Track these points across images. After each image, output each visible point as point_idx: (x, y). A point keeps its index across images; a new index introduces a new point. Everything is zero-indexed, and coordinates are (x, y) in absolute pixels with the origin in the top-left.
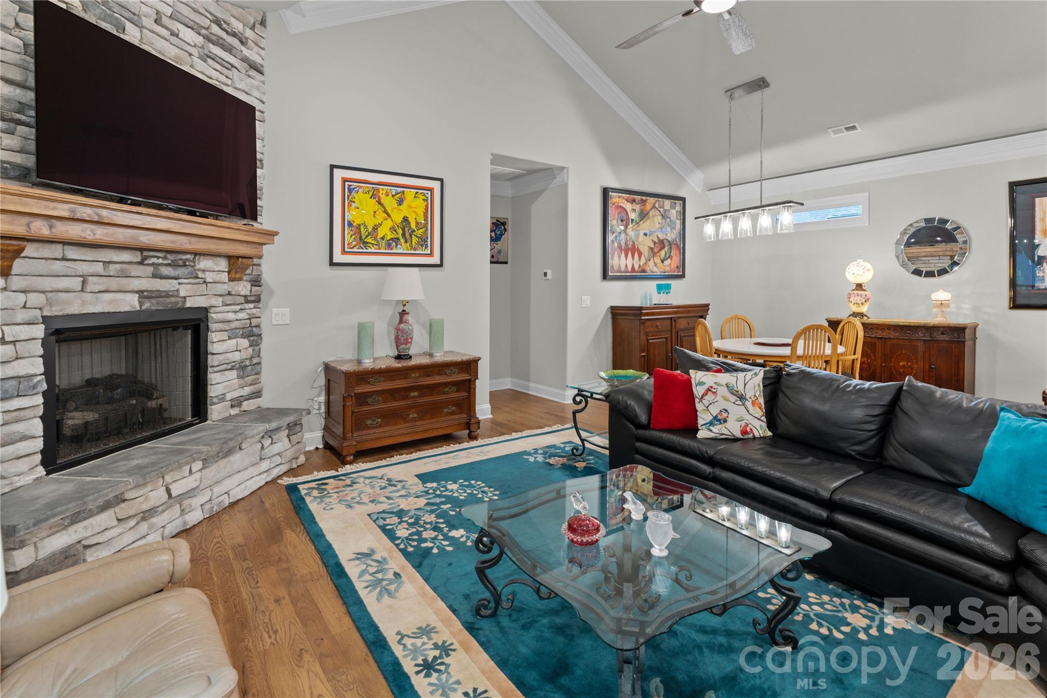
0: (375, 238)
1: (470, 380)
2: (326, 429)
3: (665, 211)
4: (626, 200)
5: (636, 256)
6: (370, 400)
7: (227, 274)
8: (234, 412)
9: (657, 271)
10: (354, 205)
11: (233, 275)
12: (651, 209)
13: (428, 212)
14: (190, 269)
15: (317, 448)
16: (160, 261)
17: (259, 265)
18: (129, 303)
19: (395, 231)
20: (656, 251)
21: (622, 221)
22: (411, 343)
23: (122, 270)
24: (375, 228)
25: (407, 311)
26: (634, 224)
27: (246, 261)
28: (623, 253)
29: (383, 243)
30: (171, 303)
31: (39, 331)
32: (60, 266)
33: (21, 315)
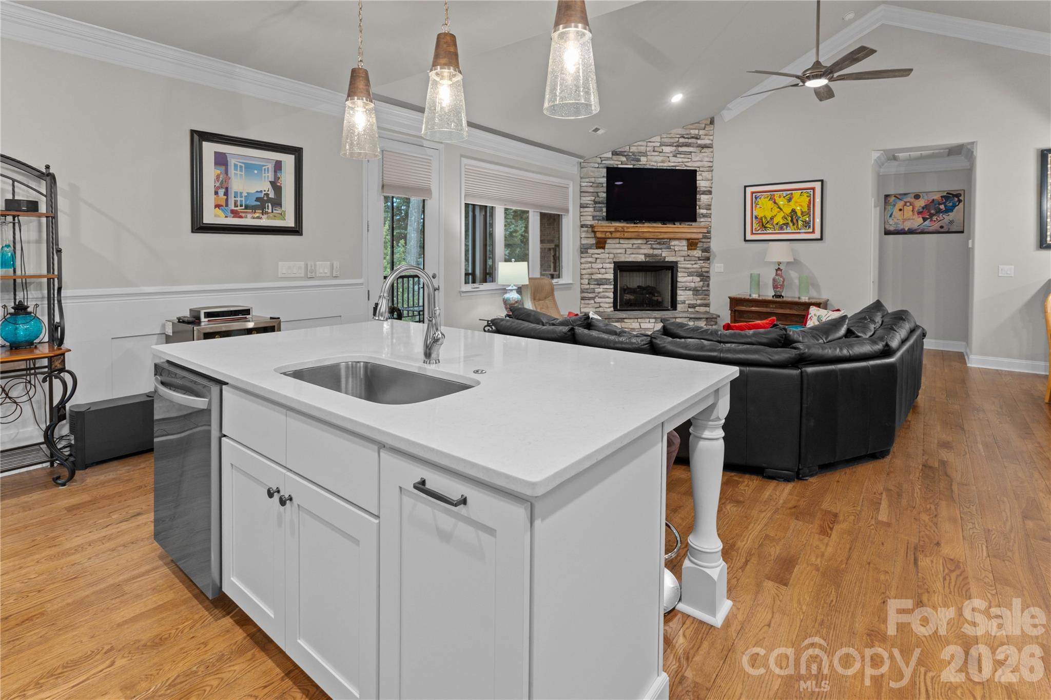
0: (772, 224)
7: (686, 247)
8: (690, 310)
10: (758, 206)
11: (690, 247)
13: (811, 204)
14: (668, 245)
16: (654, 243)
17: (709, 242)
18: (641, 258)
19: (786, 219)
23: (638, 246)
24: (772, 219)
25: (781, 268)
27: (696, 241)
29: (777, 227)
30: (658, 259)
31: (612, 266)
32: (618, 246)
33: (607, 261)
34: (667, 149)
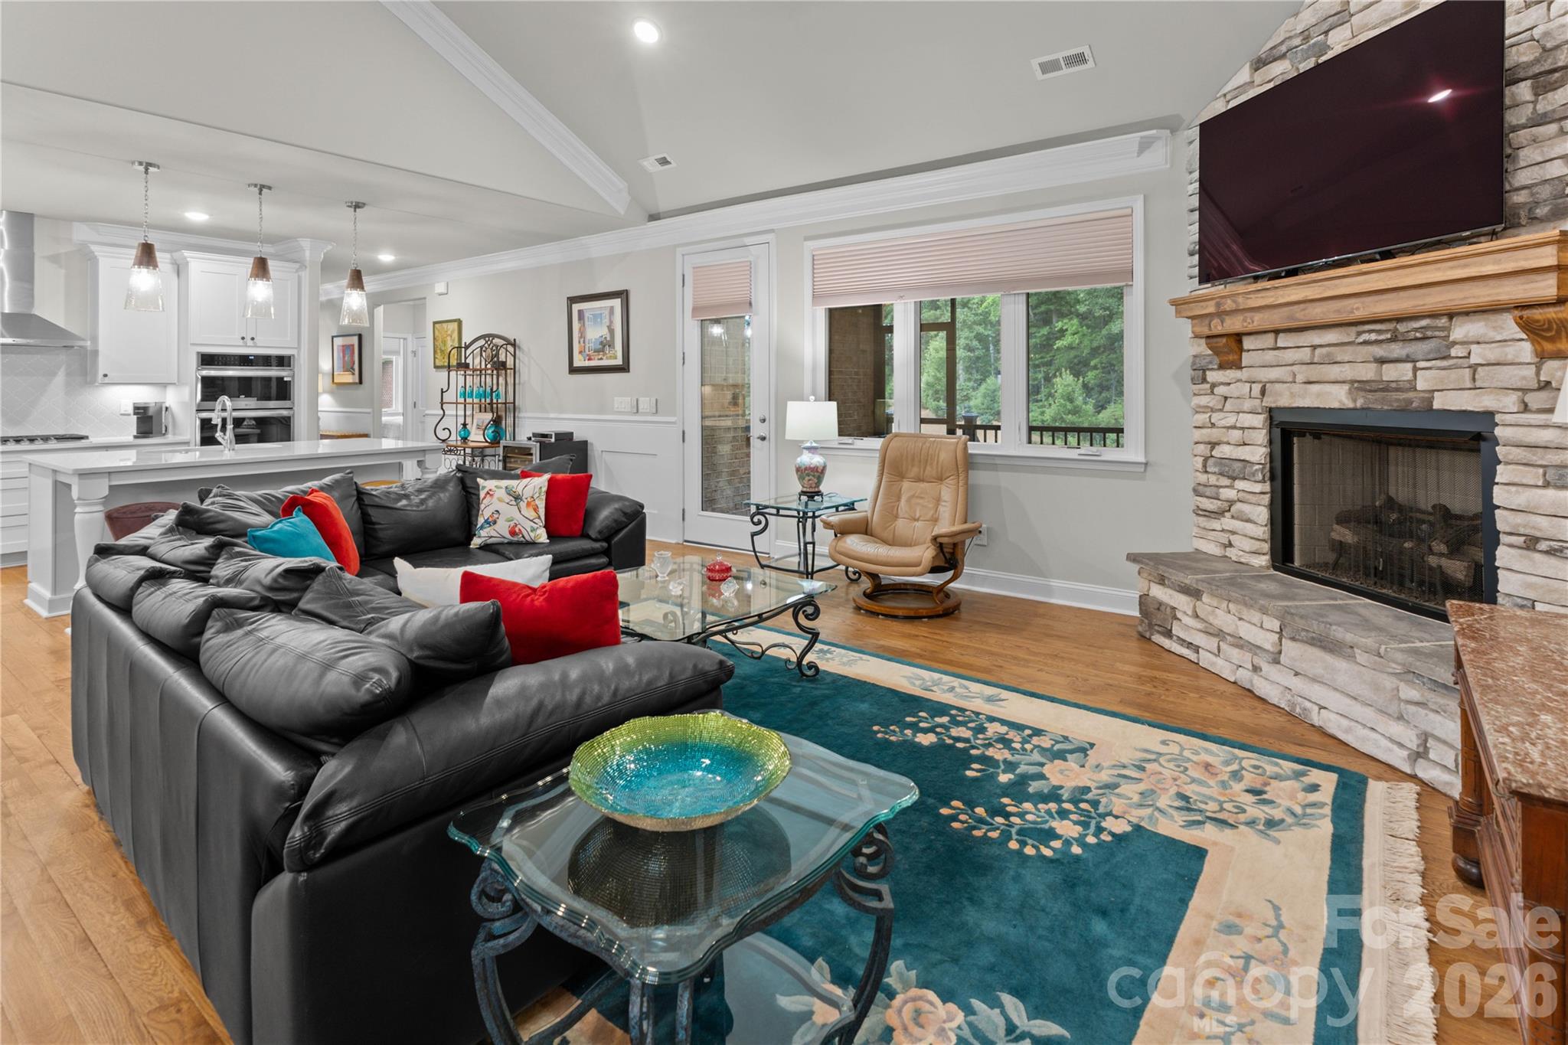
11: (1548, 346)
14: (1435, 344)
30: (1400, 401)
31: (1259, 420)
32: (1270, 356)
33: (1247, 405)
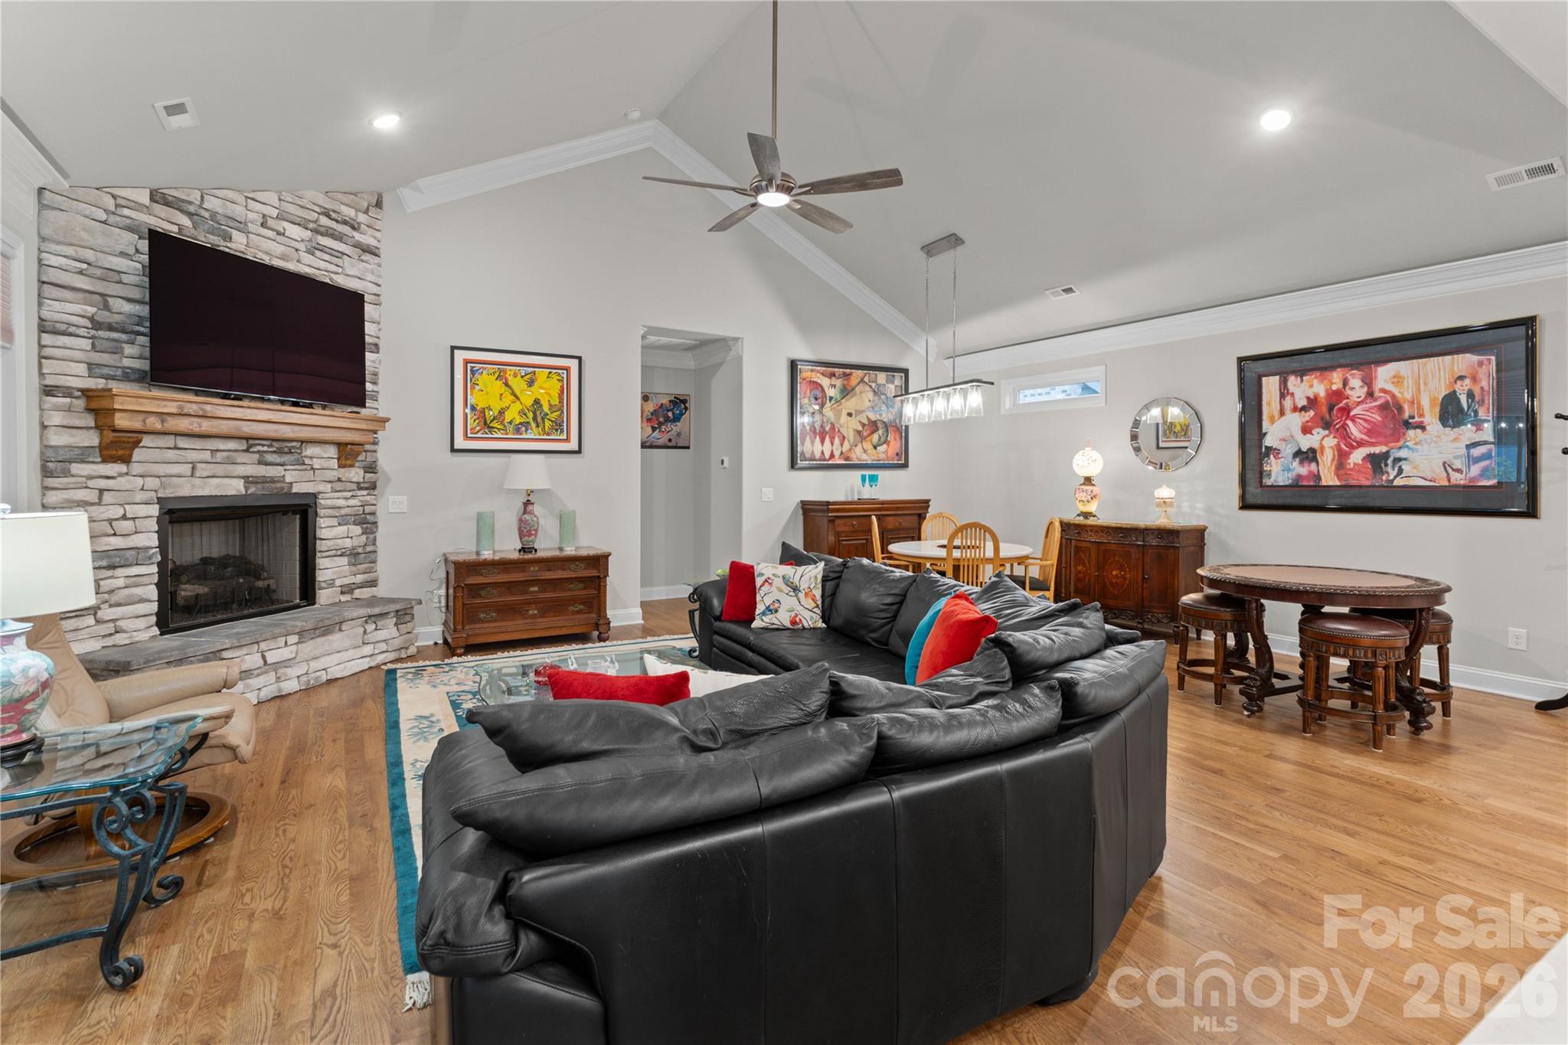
0: (502, 423)
1: (599, 577)
2: (446, 623)
3: (879, 386)
4: (823, 374)
5: (837, 441)
6: (483, 593)
7: (336, 461)
8: (343, 598)
9: (867, 459)
10: (477, 388)
11: (344, 462)
12: (858, 384)
13: (564, 393)
14: (296, 456)
15: (436, 643)
16: (265, 448)
18: (235, 487)
19: (525, 415)
20: (865, 434)
21: (816, 399)
22: (536, 535)
23: (228, 457)
24: (502, 412)
25: (533, 501)
26: (833, 402)
27: (355, 448)
28: (818, 438)
29: (511, 428)
30: (276, 488)
31: (155, 510)
32: (171, 455)
33: (140, 497)
34: (294, 231)
